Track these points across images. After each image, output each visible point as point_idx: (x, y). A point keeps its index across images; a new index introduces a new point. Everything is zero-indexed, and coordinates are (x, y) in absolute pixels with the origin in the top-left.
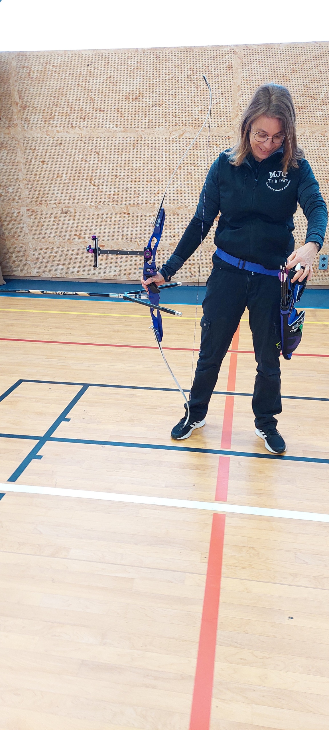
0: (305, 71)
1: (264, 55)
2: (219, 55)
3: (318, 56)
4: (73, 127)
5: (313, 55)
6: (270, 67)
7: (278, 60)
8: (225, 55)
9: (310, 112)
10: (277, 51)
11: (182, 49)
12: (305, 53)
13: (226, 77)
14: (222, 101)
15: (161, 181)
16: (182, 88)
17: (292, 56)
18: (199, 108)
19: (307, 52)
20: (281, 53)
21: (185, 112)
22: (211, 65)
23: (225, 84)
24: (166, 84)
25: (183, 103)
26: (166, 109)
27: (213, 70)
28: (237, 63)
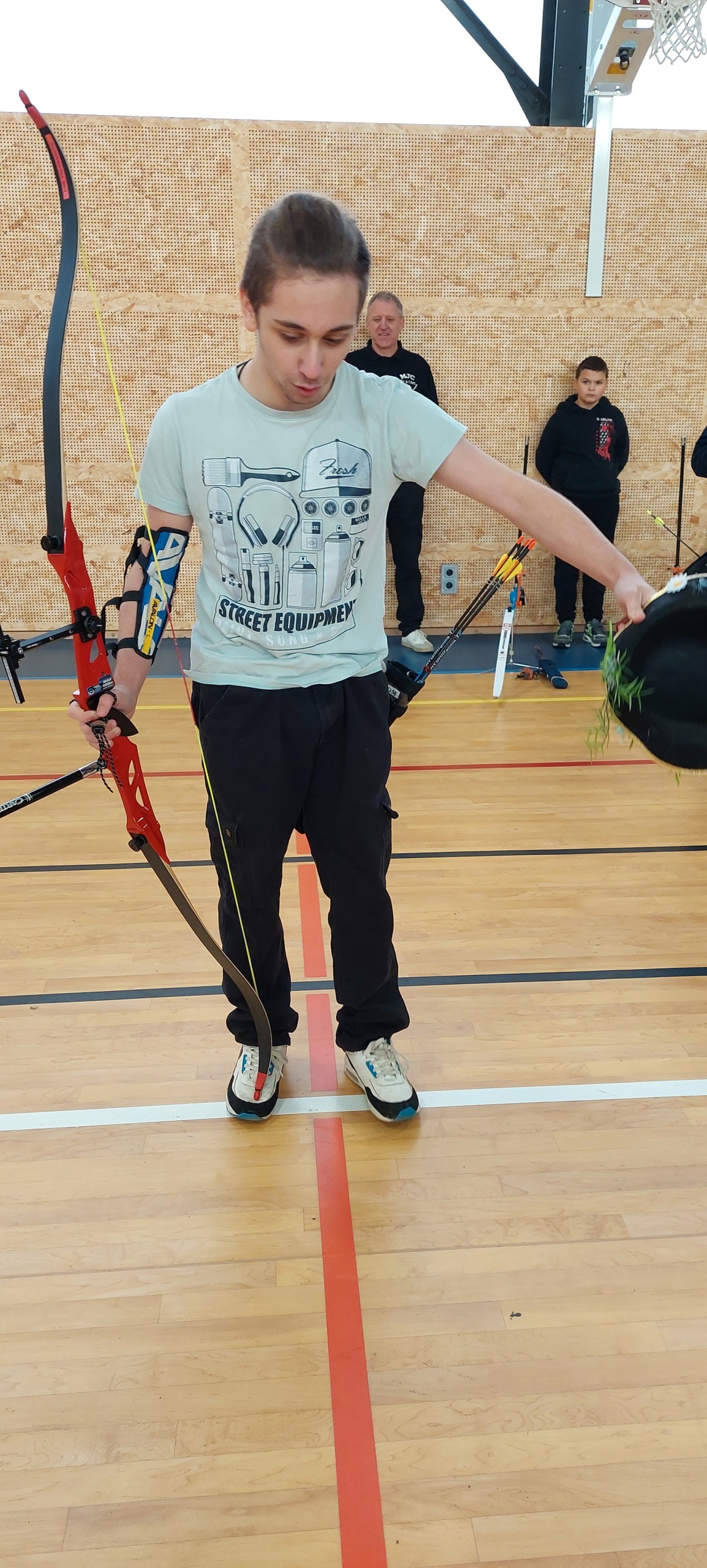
0: (382, 184)
1: (295, 145)
2: (198, 139)
3: (404, 155)
5: (395, 151)
6: (308, 171)
7: (324, 157)
8: (211, 139)
9: (397, 269)
10: (320, 138)
11: (116, 122)
12: (379, 147)
13: (216, 187)
14: (212, 238)
15: (89, 408)
16: (122, 207)
17: (353, 150)
18: (164, 251)
19: (382, 143)
20: (330, 142)
21: (133, 258)
22: (182, 161)
23: (217, 202)
24: (85, 195)
25: (128, 240)
26: (89, 250)
27: (187, 171)
28: (237, 159)
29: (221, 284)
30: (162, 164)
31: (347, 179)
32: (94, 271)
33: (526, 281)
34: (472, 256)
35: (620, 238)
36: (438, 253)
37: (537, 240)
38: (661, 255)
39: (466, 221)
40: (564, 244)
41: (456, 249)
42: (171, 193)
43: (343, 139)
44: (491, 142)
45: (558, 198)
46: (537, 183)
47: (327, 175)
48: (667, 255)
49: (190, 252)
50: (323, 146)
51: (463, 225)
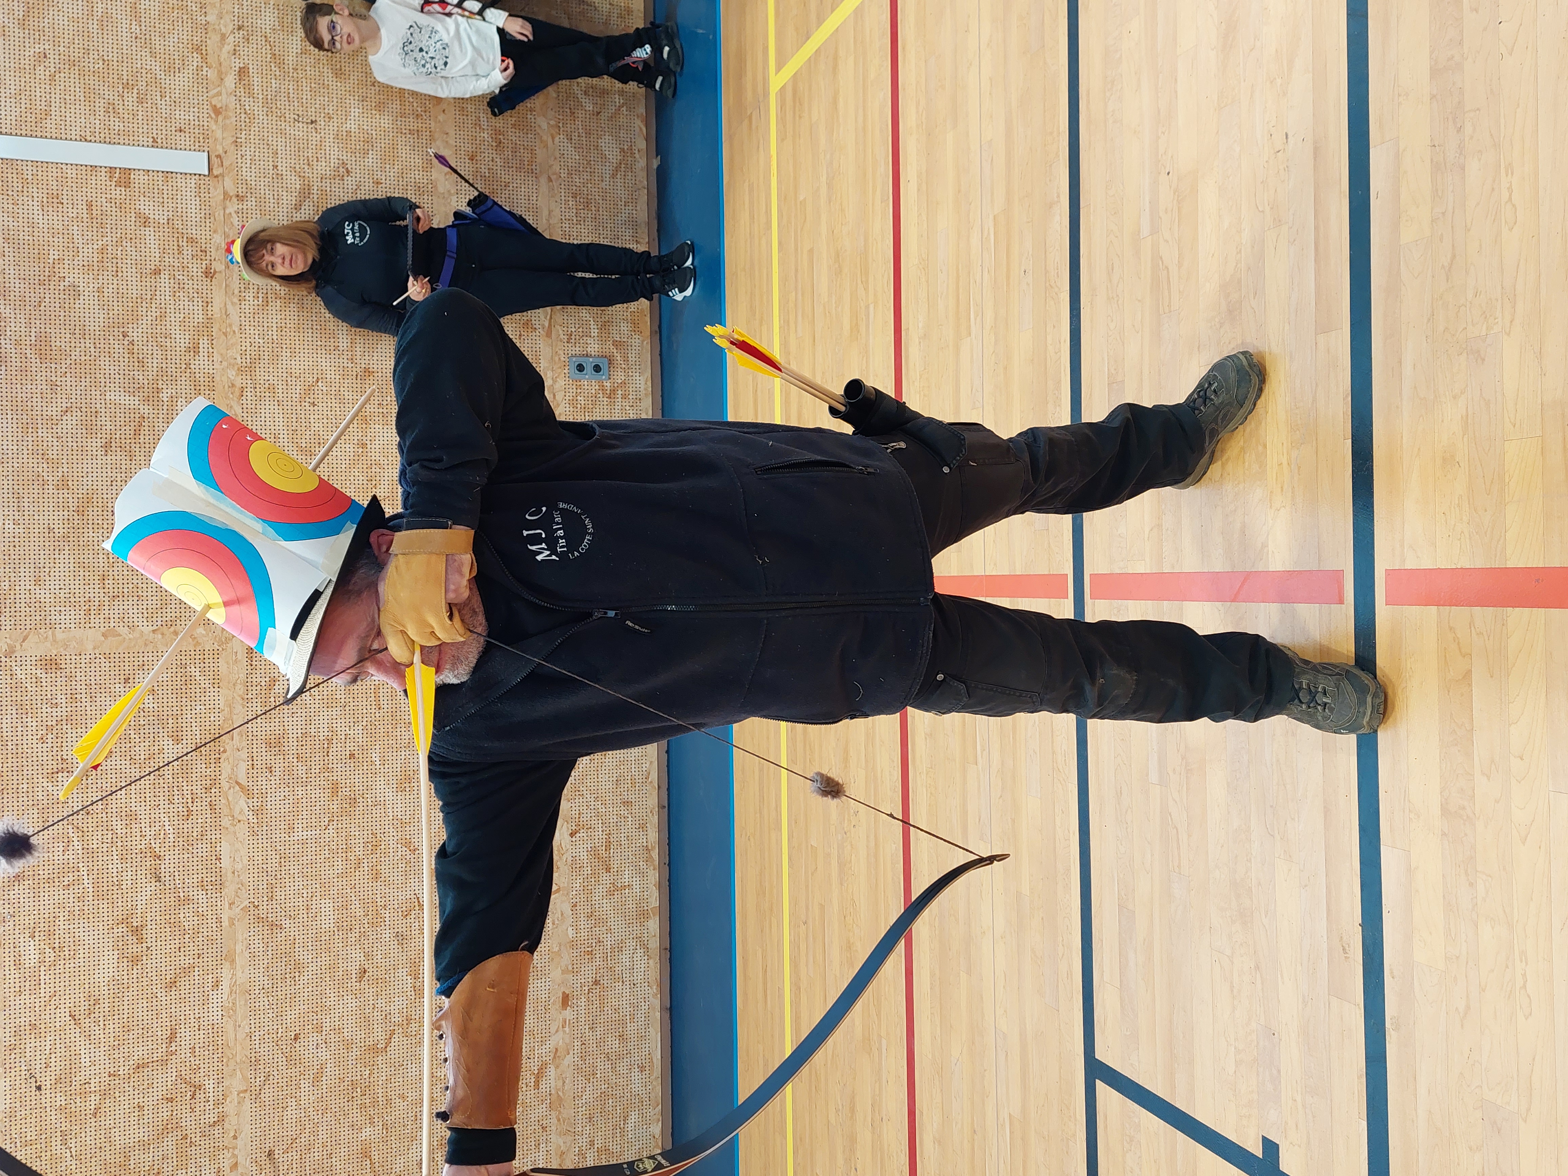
0: (65, 453)
1: (17, 570)
2: (14, 699)
3: (25, 421)
4: (221, 1119)
5: (20, 434)
6: (52, 552)
7: (31, 530)
13: (78, 674)
15: (374, 840)
17: (21, 491)
19: (10, 452)
20: (11, 522)
22: (44, 719)
23: (98, 673)
24: (95, 846)
25: (152, 791)
26: (167, 840)
27: (57, 712)
28: (39, 646)
29: (207, 669)
30: (50, 745)
31: (61, 500)
32: (195, 834)
33: (190, 257)
34: (158, 331)
35: (126, 124)
36: (155, 377)
37: (133, 241)
38: (148, 67)
39: (111, 338)
40: (137, 203)
41: (150, 352)
45: (75, 211)
46: (56, 240)
47: (56, 526)
48: (149, 59)
49: (165, 709)
50: (17, 530)
51: (116, 342)
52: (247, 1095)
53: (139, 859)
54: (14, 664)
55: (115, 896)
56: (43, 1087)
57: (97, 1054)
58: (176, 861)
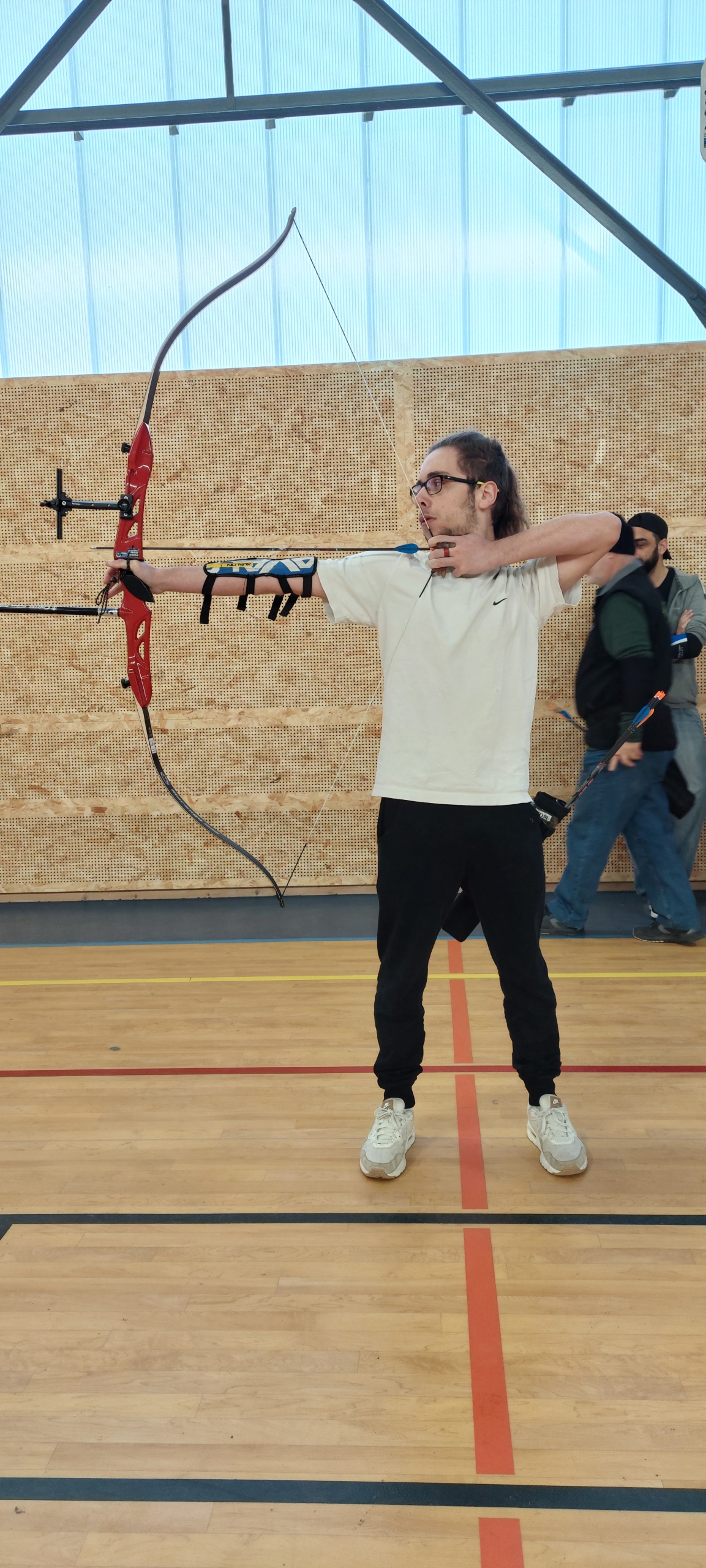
0: (555, 410)
1: (461, 380)
2: (360, 382)
3: (580, 380)
4: (27, 542)
5: (569, 377)
6: (475, 404)
7: (492, 389)
8: (373, 381)
9: (573, 495)
10: (488, 371)
11: (275, 372)
12: (552, 375)
13: (378, 427)
14: (373, 477)
16: (281, 453)
17: (523, 380)
18: (323, 493)
19: (555, 371)
20: (499, 374)
21: (290, 501)
22: (344, 404)
23: (379, 441)
24: (244, 444)
25: (286, 484)
26: (246, 496)
27: (349, 414)
28: (401, 398)
29: (381, 521)
30: (323, 408)
31: (517, 409)
32: (250, 516)
36: (619, 475)
39: (650, 441)
41: (640, 470)
42: (331, 436)
43: (513, 370)
44: (676, 360)
47: (496, 407)
49: (350, 491)
50: (492, 378)
51: (647, 445)
52: (44, 561)
53: (232, 476)
54: (387, 380)
55: (205, 459)
56: (62, 413)
57: (84, 450)
58: (230, 503)
